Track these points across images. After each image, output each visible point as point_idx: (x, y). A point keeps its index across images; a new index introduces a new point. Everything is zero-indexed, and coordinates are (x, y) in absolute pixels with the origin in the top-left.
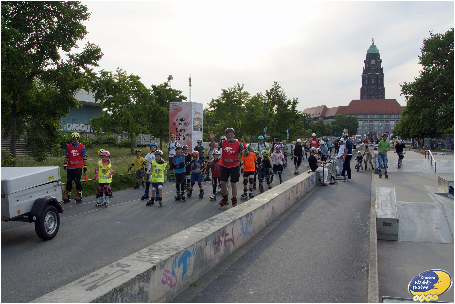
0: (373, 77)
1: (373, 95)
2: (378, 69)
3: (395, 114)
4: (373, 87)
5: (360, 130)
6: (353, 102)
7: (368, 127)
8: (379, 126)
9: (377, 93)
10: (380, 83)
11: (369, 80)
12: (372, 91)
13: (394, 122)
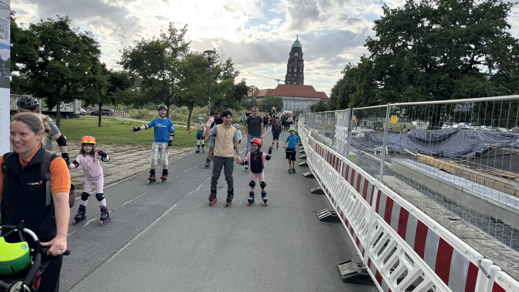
0: (296, 67)
1: (295, 81)
2: (300, 61)
3: (311, 97)
4: (295, 75)
5: (284, 108)
6: (279, 86)
7: (290, 106)
8: (298, 106)
9: (298, 80)
10: (301, 72)
11: (293, 69)
12: (295, 78)
13: (310, 104)
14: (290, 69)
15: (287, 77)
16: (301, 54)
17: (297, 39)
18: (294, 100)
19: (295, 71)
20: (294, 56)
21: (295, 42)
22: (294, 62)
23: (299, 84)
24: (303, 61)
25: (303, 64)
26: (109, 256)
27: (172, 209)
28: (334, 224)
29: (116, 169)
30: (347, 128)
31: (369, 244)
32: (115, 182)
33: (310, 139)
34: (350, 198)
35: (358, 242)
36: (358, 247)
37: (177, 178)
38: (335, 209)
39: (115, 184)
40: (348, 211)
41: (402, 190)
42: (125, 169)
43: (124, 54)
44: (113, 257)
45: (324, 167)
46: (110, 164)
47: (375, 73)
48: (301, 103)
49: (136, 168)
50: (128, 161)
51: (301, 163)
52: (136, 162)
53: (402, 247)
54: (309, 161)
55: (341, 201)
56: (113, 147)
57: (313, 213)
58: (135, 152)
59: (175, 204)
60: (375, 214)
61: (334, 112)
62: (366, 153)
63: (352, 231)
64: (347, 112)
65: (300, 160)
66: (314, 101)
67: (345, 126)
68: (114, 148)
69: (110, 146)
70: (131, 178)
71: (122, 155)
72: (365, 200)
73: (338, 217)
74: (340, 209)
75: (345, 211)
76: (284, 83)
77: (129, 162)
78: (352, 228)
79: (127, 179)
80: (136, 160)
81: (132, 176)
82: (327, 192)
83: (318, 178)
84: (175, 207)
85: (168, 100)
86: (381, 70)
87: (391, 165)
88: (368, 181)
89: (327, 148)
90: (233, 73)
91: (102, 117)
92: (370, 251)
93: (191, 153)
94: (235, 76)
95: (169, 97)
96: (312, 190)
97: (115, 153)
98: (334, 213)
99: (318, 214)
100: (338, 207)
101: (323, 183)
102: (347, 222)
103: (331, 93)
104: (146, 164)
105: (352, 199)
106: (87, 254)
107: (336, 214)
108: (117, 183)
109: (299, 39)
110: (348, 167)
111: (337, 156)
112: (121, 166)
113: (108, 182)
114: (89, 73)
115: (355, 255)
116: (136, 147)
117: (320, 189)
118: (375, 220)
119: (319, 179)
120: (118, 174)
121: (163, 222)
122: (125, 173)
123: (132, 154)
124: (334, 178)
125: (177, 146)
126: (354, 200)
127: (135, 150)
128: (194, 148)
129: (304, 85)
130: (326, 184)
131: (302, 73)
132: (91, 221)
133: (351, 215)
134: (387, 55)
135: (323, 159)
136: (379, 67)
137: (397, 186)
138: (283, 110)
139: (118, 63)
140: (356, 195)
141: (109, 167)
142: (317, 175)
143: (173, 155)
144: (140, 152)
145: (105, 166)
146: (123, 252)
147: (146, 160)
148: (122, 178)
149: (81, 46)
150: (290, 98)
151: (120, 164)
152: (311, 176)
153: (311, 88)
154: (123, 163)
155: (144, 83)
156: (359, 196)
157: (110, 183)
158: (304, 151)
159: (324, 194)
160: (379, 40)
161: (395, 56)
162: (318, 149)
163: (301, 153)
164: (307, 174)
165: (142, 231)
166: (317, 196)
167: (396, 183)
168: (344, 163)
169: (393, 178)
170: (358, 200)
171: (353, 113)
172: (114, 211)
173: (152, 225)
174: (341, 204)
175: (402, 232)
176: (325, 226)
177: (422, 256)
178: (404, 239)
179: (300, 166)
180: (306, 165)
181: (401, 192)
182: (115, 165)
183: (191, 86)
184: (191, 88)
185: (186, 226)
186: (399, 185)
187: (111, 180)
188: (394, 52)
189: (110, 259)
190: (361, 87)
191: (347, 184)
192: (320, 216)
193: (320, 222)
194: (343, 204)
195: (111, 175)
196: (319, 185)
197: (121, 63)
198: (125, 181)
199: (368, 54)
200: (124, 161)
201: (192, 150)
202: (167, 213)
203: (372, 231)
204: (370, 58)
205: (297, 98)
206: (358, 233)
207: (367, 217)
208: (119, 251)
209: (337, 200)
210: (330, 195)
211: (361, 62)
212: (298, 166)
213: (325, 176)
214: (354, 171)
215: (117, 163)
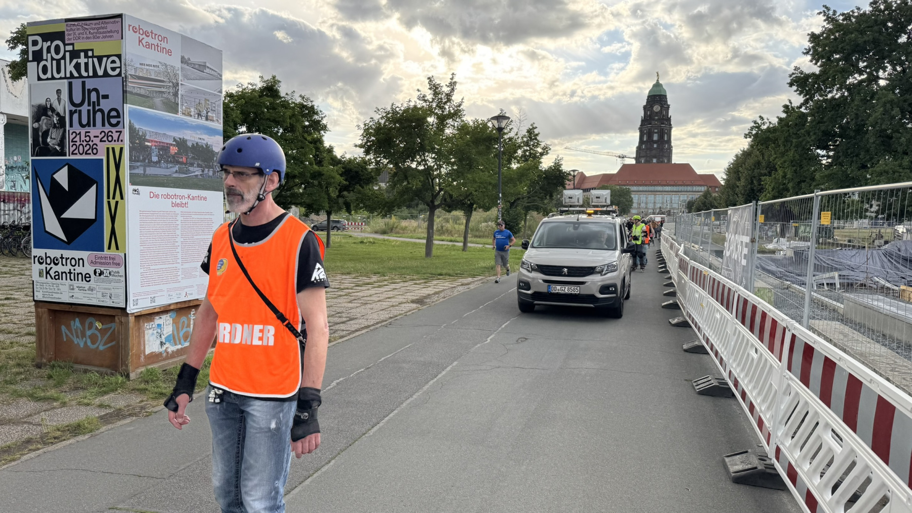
1: (655, 157)
2: (663, 119)
3: (687, 185)
4: (655, 146)
5: (635, 208)
6: (625, 167)
7: (646, 203)
8: (663, 203)
9: (661, 154)
10: (666, 139)
11: (650, 135)
12: (654, 152)
13: (686, 197)
14: (645, 136)
15: (639, 149)
16: (665, 106)
17: (658, 80)
18: (654, 191)
19: (655, 137)
20: (652, 111)
21: (654, 86)
22: (653, 122)
23: (662, 162)
24: (669, 119)
25: (671, 125)
26: (369, 426)
27: (451, 368)
28: (723, 402)
29: (362, 310)
30: (748, 238)
31: (777, 423)
32: (363, 328)
33: (682, 261)
34: (748, 354)
35: (760, 423)
36: (761, 431)
37: (454, 324)
38: (725, 375)
39: (364, 331)
40: (746, 375)
41: (850, 344)
42: (375, 311)
43: (365, 130)
44: (375, 429)
45: (707, 306)
46: (352, 303)
47: (811, 134)
48: (667, 197)
49: (391, 308)
50: (378, 299)
51: (666, 303)
52: (389, 300)
53: (826, 419)
54: (681, 299)
55: (735, 360)
56: (354, 278)
57: (686, 382)
58: (387, 285)
59: (455, 360)
60: (787, 373)
61: (727, 210)
62: (795, 285)
63: (752, 408)
64: (747, 210)
65: (665, 297)
66: (692, 191)
67: (743, 235)
68: (354, 280)
69: (348, 277)
70: (385, 323)
71: (368, 289)
72: (772, 353)
73: (730, 389)
74: (733, 375)
75: (742, 377)
76: (633, 162)
77: (379, 301)
78: (751, 403)
79: (380, 325)
80: (389, 298)
81: (386, 321)
82: (712, 349)
83: (696, 326)
84: (456, 366)
85: (432, 202)
86: (823, 128)
87: (842, 306)
88: (776, 322)
89: (711, 272)
90: (539, 150)
91: (332, 232)
92: (779, 434)
93: (472, 287)
94: (542, 154)
95: (435, 196)
96: (685, 347)
97: (357, 288)
98: (723, 381)
99: (695, 384)
100: (730, 372)
101: (704, 334)
102: (744, 395)
103: (725, 177)
104: (405, 303)
105: (752, 355)
106: (340, 423)
107: (726, 384)
108: (366, 330)
109: (661, 82)
110: (746, 301)
111: (727, 285)
112: (369, 306)
113: (353, 330)
114: (311, 164)
115: (756, 447)
116: (387, 278)
117: (700, 344)
118: (786, 382)
119: (699, 329)
120: (365, 317)
121: (440, 385)
122: (375, 316)
123: (382, 289)
124: (723, 323)
125: (450, 275)
126: (755, 356)
127: (386, 283)
128: (476, 279)
129: (673, 162)
130: (709, 335)
131: (669, 141)
132: (338, 381)
133: (750, 381)
134: (835, 99)
135: (704, 293)
136: (819, 123)
137: (841, 337)
138: (633, 211)
139: (356, 146)
140: (758, 347)
141: (352, 308)
142: (694, 322)
143: (444, 290)
144: (393, 286)
145: (345, 307)
146: (388, 422)
147: (403, 297)
148: (372, 323)
149: (298, 121)
150: (645, 188)
151: (367, 303)
152: (685, 325)
153: (686, 168)
154: (371, 302)
155: (395, 174)
156: (763, 348)
157: (356, 331)
158: (672, 283)
159: (708, 354)
160: (818, 73)
161: (852, 100)
162: (697, 276)
163: (666, 285)
164: (675, 321)
165: (411, 396)
166: (694, 357)
167: (841, 333)
168: (739, 295)
169: (836, 325)
170: (761, 354)
171: (759, 212)
172: (368, 368)
173: (426, 388)
174: (734, 366)
175: (826, 397)
176: (706, 403)
177: (854, 428)
178: (829, 405)
179: (664, 307)
180: (675, 307)
181: (846, 346)
182: (359, 305)
183: (469, 176)
184: (468, 179)
185: (475, 391)
186: (845, 336)
187: (358, 326)
188: (850, 94)
189: (372, 431)
190: (785, 162)
191: (744, 330)
192: (698, 387)
193: (696, 395)
194: (738, 365)
195: (356, 318)
196: (699, 338)
197: (361, 144)
198: (377, 328)
199: (797, 100)
200: (372, 298)
201: (473, 282)
202: (444, 373)
203: (781, 402)
204: (801, 107)
205: (659, 188)
206: (760, 409)
207: (774, 382)
208: (383, 421)
209: (729, 360)
210: (716, 354)
211: (784, 115)
212: (661, 307)
213: (708, 321)
214: (754, 308)
215: (360, 302)
